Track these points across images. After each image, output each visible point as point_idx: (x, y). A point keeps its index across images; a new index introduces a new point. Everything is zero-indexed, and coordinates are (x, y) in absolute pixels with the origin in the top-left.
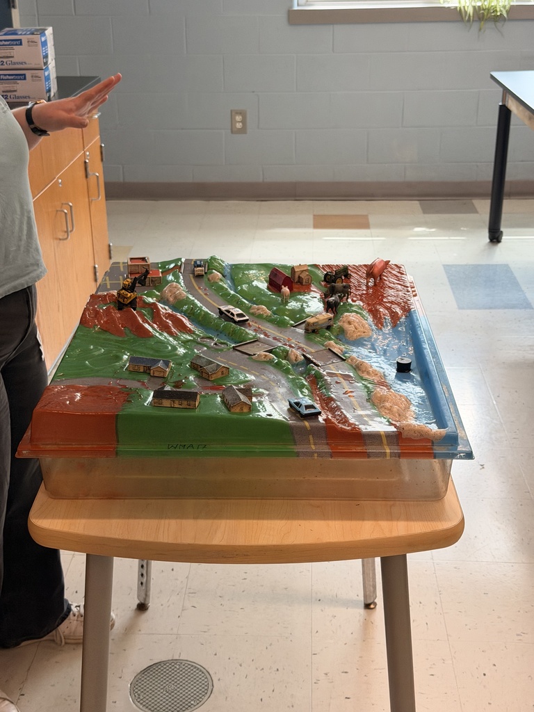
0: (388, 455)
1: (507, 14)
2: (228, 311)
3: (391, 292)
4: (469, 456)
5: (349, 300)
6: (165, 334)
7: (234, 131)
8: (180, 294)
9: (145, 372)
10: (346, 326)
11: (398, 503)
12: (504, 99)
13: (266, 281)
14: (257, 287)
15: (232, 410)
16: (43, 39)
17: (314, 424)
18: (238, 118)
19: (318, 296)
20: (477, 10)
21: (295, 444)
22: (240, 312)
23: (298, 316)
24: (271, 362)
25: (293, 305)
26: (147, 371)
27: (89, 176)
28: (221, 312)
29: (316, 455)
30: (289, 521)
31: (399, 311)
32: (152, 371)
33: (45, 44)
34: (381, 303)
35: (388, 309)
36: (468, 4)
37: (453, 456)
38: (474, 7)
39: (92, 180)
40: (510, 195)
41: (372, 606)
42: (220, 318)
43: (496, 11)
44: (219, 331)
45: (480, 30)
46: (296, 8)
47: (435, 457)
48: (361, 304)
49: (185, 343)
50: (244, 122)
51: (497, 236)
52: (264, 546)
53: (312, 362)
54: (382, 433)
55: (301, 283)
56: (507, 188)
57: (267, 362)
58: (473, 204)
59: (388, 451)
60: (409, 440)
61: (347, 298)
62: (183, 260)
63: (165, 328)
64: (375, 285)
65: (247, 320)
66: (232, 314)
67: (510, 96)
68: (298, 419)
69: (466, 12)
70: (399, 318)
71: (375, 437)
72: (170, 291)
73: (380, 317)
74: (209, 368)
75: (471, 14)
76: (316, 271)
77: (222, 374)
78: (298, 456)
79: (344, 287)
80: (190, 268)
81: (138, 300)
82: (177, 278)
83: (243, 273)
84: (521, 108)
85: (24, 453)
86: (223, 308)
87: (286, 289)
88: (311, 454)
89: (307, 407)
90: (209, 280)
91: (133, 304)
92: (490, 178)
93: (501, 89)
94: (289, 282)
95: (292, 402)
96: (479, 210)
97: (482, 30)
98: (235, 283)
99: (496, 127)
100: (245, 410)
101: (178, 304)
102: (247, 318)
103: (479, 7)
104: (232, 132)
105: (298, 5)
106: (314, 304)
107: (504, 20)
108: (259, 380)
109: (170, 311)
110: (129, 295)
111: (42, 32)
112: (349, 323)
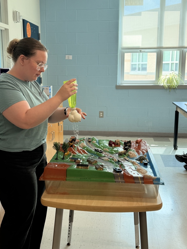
0: (141, 183)
1: (177, 87)
2: (97, 149)
3: (142, 147)
4: (163, 184)
5: (131, 149)
6: (80, 154)
7: (100, 117)
8: (84, 145)
9: (74, 161)
10: (130, 154)
11: (143, 198)
12: (177, 109)
13: (108, 144)
14: (105, 145)
15: (98, 169)
16: (50, 88)
17: (120, 174)
18: (101, 113)
19: (122, 148)
20: (169, 86)
21: (115, 179)
22: (100, 149)
23: (117, 152)
24: (109, 161)
25: (115, 149)
26: (75, 161)
27: (59, 125)
28: (95, 150)
29: (120, 182)
30: (113, 201)
31: (145, 152)
32: (76, 161)
33: (50, 89)
34: (140, 149)
35: (142, 151)
36: (166, 85)
37: (159, 184)
38: (168, 85)
39: (60, 126)
40: (180, 137)
41: (138, 247)
42: (95, 151)
43: (174, 86)
44: (95, 154)
45: (170, 91)
46: (118, 85)
47: (154, 184)
48: (134, 150)
49: (85, 156)
50: (103, 114)
51: (176, 148)
52: (106, 207)
53: (120, 161)
54: (139, 177)
55: (118, 145)
56: (178, 135)
57: (108, 161)
58: (169, 139)
59: (141, 182)
60: (146, 179)
61: (130, 148)
62: (85, 138)
63: (80, 152)
64: (138, 145)
65: (102, 152)
66: (99, 150)
67: (178, 108)
68: (115, 172)
69: (165, 87)
70: (144, 153)
71: (137, 178)
72: (82, 144)
73: (139, 153)
74: (92, 161)
75: (167, 87)
76: (122, 142)
77: (95, 163)
78: (116, 182)
79: (130, 145)
80: (87, 140)
81: (73, 146)
82: (84, 142)
83: (102, 142)
84: (182, 111)
85: (41, 179)
86: (96, 149)
87: (113, 145)
88: (119, 182)
89: (118, 169)
90: (92, 142)
91: (72, 146)
92: (174, 132)
93: (176, 106)
94: (114, 143)
95: (114, 168)
96: (171, 141)
97: (170, 92)
98: (99, 144)
99: (174, 118)
100: (101, 170)
101: (84, 147)
102: (102, 151)
103: (169, 85)
104: (99, 117)
105: (119, 84)
106: (121, 149)
107: (176, 89)
108: (105, 165)
109: (82, 149)
110: (71, 143)
111: (50, 87)
112: (131, 153)
